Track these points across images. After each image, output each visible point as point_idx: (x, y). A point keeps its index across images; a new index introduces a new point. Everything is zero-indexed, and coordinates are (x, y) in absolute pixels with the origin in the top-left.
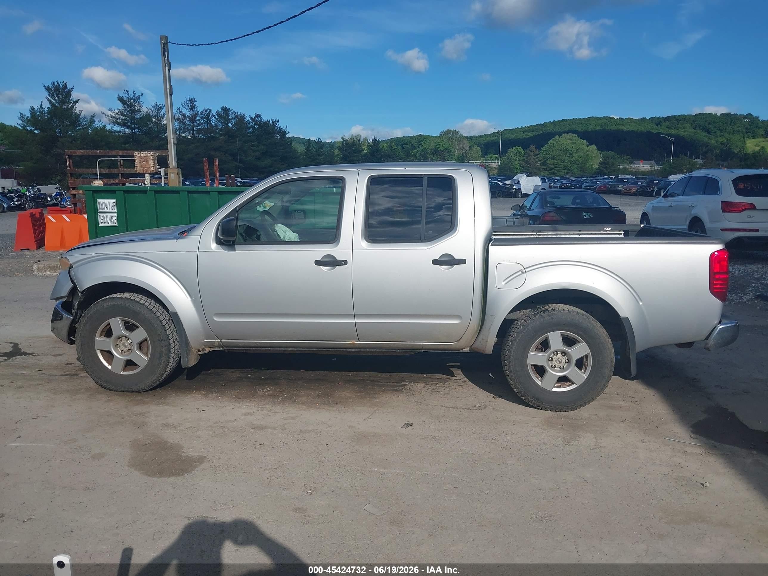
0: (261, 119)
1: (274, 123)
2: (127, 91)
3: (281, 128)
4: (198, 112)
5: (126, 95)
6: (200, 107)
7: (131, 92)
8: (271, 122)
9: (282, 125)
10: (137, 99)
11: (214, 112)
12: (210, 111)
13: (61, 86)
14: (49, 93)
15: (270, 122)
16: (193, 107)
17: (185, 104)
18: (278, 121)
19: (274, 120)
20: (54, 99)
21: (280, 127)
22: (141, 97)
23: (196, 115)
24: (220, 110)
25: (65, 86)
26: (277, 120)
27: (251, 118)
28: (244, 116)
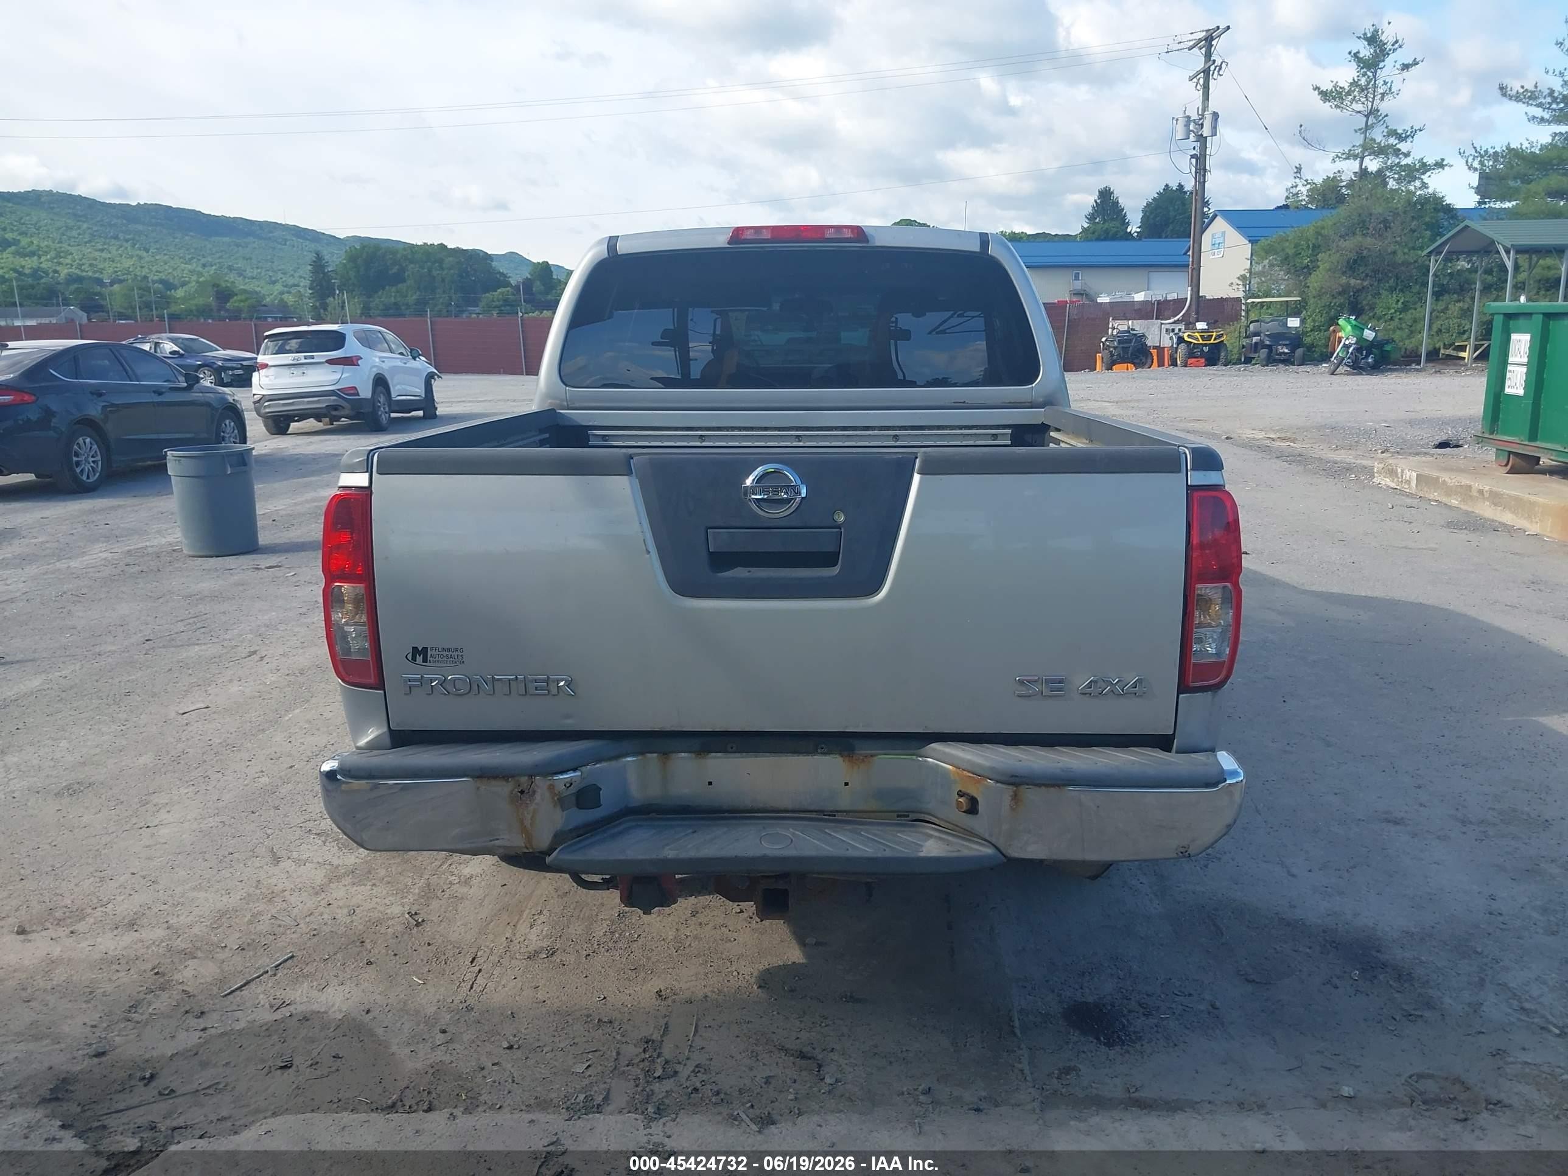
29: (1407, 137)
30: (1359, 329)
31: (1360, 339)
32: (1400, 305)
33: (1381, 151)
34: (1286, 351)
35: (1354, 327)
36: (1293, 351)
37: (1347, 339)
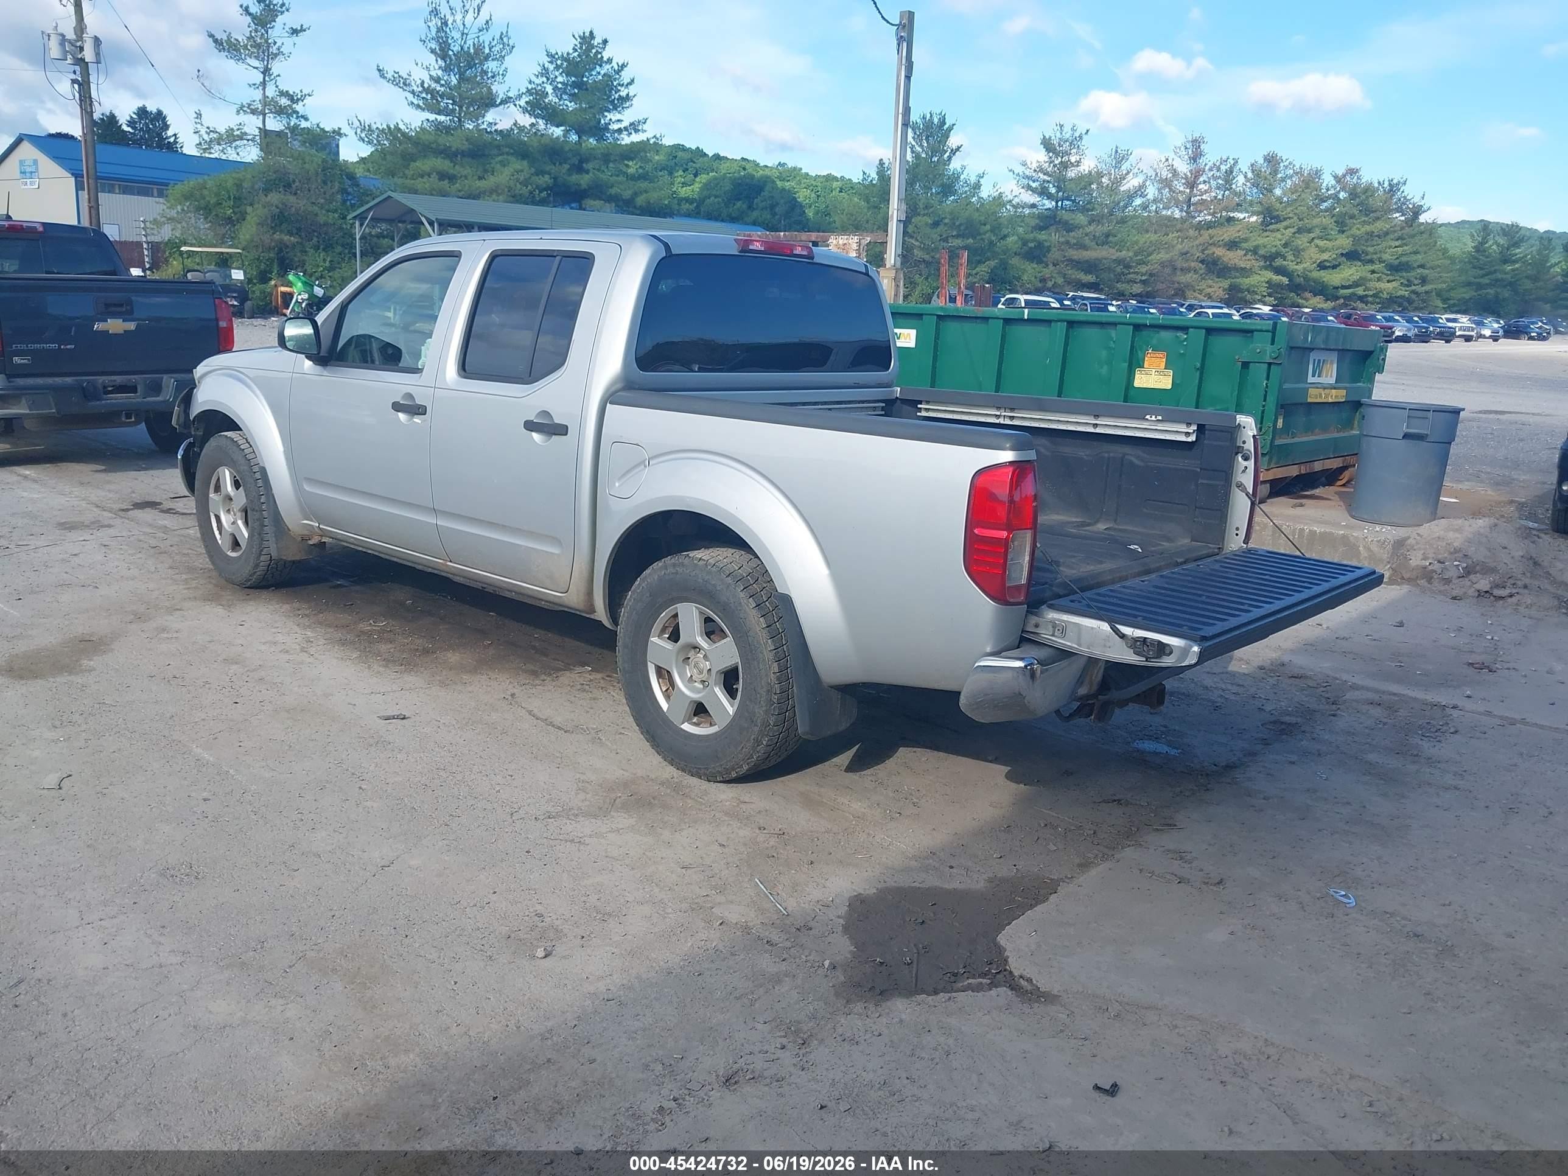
0: (1358, 178)
1: (1393, 188)
2: (1061, 126)
3: (1408, 198)
4: (1206, 164)
5: (1058, 135)
6: (1211, 156)
7: (1067, 129)
8: (1386, 184)
9: (1412, 192)
10: (1075, 142)
11: (1244, 166)
12: (1236, 162)
13: (936, 121)
14: (915, 133)
15: (1385, 186)
16: (1196, 156)
17: (1183, 149)
18: (1405, 184)
19: (1395, 181)
20: (921, 146)
21: (1405, 197)
22: (1084, 137)
23: (1198, 173)
24: (1261, 161)
25: (943, 122)
26: (1402, 181)
27: (1336, 177)
28: (1317, 172)
29: (298, 100)
30: (309, 286)
31: (312, 296)
32: (327, 264)
33: (280, 111)
34: (236, 303)
35: (305, 283)
36: (242, 303)
37: (300, 294)
